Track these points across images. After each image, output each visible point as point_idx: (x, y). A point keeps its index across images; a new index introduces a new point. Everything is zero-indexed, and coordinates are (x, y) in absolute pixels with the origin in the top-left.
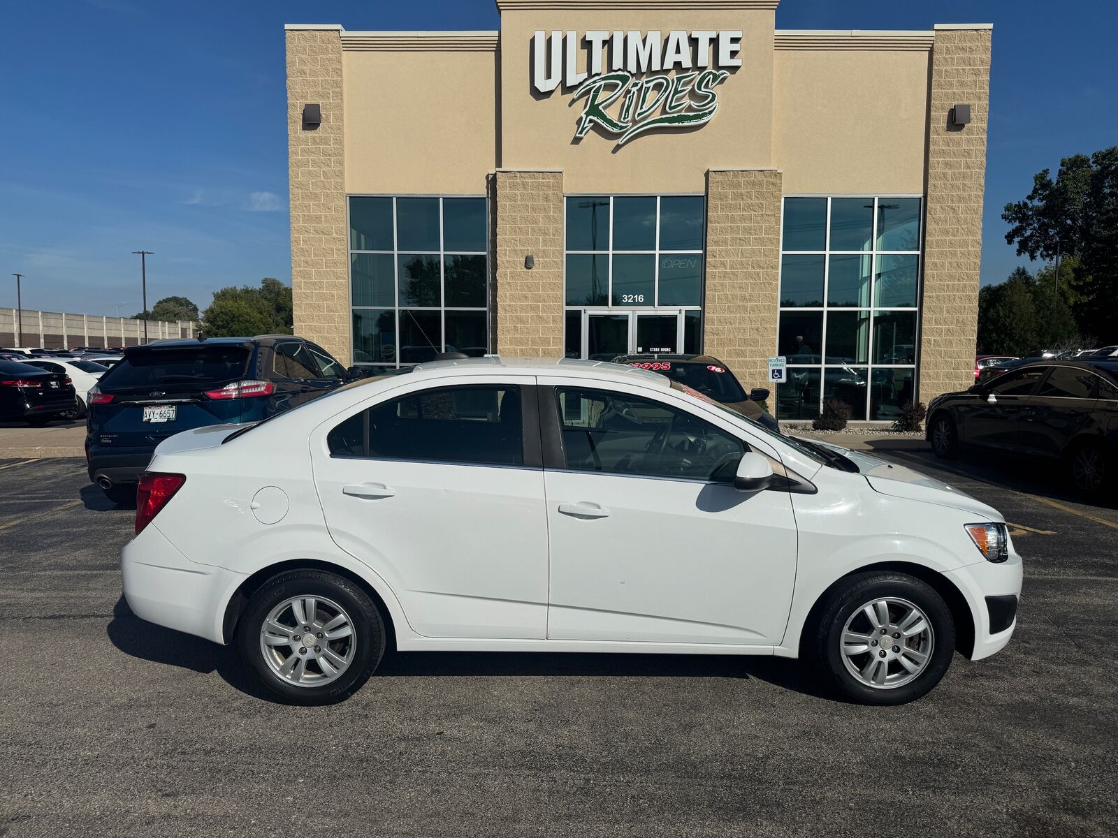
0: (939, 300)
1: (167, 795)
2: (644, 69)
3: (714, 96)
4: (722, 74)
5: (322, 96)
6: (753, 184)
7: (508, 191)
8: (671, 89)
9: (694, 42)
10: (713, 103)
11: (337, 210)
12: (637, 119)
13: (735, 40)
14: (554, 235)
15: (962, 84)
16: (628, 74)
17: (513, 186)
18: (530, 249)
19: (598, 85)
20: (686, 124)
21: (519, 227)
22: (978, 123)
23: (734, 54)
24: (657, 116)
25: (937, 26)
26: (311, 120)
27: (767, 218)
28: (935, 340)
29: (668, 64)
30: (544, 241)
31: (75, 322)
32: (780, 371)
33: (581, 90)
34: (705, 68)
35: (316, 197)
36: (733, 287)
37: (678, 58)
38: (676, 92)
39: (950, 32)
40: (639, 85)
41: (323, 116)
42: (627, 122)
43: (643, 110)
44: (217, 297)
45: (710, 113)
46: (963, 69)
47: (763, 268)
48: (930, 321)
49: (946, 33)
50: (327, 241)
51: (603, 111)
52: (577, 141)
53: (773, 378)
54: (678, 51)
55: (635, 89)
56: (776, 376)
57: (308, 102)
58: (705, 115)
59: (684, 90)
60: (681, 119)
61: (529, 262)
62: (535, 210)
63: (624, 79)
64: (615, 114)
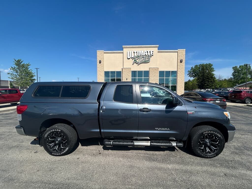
0: (179, 84)
2: (141, 55)
3: (150, 58)
4: (151, 56)
5: (101, 59)
6: (155, 69)
7: (124, 70)
8: (145, 58)
9: (147, 52)
13: (153, 52)
14: (130, 76)
15: (181, 57)
18: (127, 77)
19: (135, 57)
20: (147, 62)
21: (125, 75)
22: (184, 62)
23: (153, 53)
24: (143, 61)
25: (178, 50)
26: (100, 62)
27: (157, 74)
28: (179, 89)
29: (144, 55)
33: (133, 58)
34: (149, 55)
35: (100, 71)
37: (145, 54)
39: (180, 50)
40: (141, 57)
41: (102, 62)
45: (150, 60)
46: (182, 55)
47: (157, 80)
48: (178, 86)
50: (102, 77)
51: (136, 61)
52: (133, 64)
60: (146, 61)
61: (127, 79)
62: (127, 73)
63: (139, 57)
64: (138, 61)
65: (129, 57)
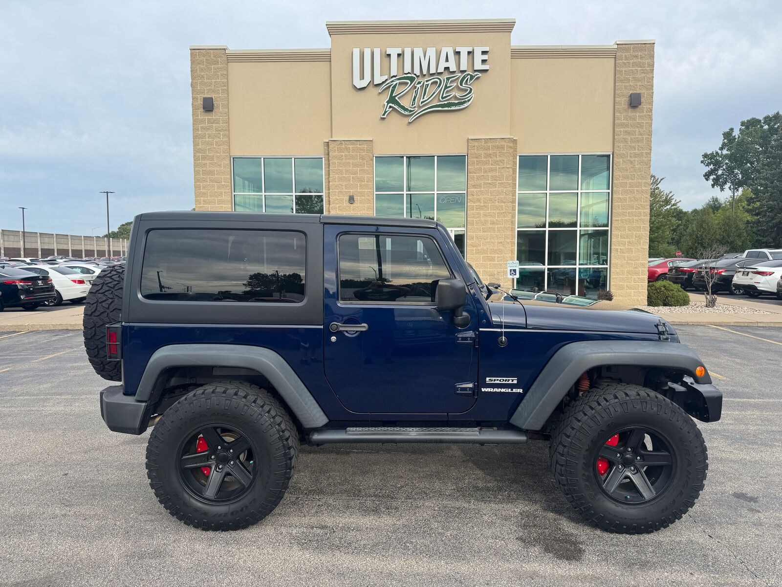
0: (623, 222)
1: (66, 506)
2: (425, 72)
3: (471, 90)
4: (476, 75)
5: (214, 92)
6: (498, 147)
7: (336, 153)
8: (443, 85)
9: (458, 53)
10: (470, 94)
11: (225, 167)
12: (421, 105)
13: (484, 53)
14: (367, 182)
15: (635, 79)
16: (415, 76)
17: (340, 150)
18: (352, 191)
19: (395, 83)
20: (453, 108)
21: (344, 177)
22: (648, 105)
23: (484, 62)
24: (436, 102)
25: (619, 41)
26: (209, 109)
27: (507, 170)
28: (620, 249)
29: (441, 69)
30: (360, 186)
31: (63, 240)
32: (515, 271)
33: (384, 86)
34: (465, 71)
35: (212, 158)
36: (486, 215)
37: (447, 65)
38: (446, 87)
39: (627, 46)
40: (422, 83)
41: (215, 105)
42: (414, 107)
43: (424, 100)
45: (469, 101)
46: (636, 70)
47: (505, 202)
48: (617, 236)
49: (624, 46)
50: (218, 187)
51: (398, 100)
52: (382, 121)
53: (511, 275)
54: (447, 60)
55: (419, 86)
56: (512, 273)
57: (206, 96)
58: (465, 102)
59: (452, 86)
60: (449, 105)
61: (351, 200)
62: (355, 165)
63: (412, 79)
64: (406, 102)
65: (360, 84)
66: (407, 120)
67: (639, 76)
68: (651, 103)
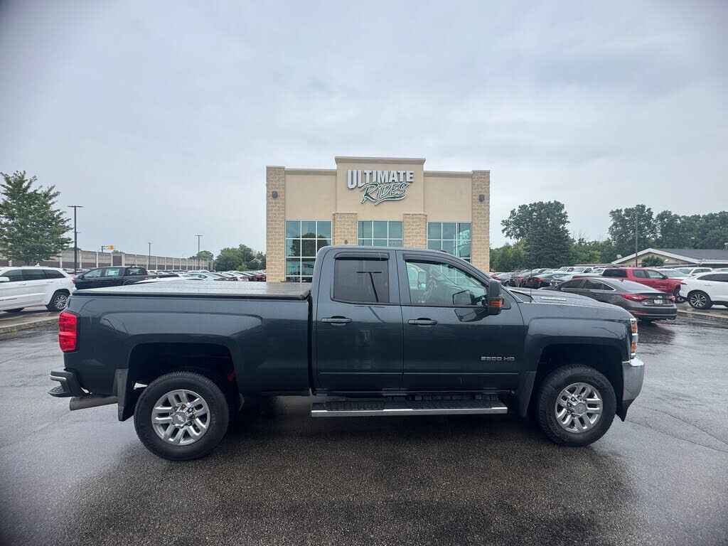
0: (477, 255)
5: (278, 188)
6: (418, 218)
7: (338, 219)
11: (282, 226)
14: (354, 233)
15: (482, 188)
17: (341, 218)
18: (346, 238)
21: (342, 231)
22: (487, 200)
26: (275, 197)
30: (351, 235)
35: (276, 221)
39: (477, 173)
41: (278, 195)
44: (222, 251)
46: (482, 184)
47: (422, 245)
49: (475, 172)
50: (279, 236)
52: (362, 204)
57: (274, 190)
61: (346, 242)
62: (348, 225)
66: (373, 204)
67: (484, 187)
68: (489, 199)
